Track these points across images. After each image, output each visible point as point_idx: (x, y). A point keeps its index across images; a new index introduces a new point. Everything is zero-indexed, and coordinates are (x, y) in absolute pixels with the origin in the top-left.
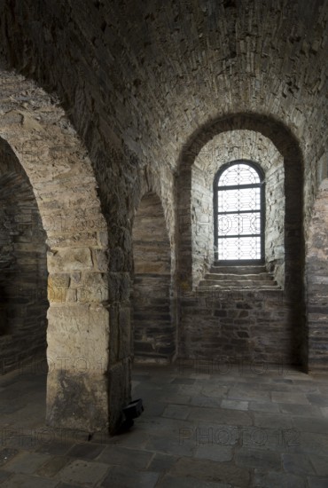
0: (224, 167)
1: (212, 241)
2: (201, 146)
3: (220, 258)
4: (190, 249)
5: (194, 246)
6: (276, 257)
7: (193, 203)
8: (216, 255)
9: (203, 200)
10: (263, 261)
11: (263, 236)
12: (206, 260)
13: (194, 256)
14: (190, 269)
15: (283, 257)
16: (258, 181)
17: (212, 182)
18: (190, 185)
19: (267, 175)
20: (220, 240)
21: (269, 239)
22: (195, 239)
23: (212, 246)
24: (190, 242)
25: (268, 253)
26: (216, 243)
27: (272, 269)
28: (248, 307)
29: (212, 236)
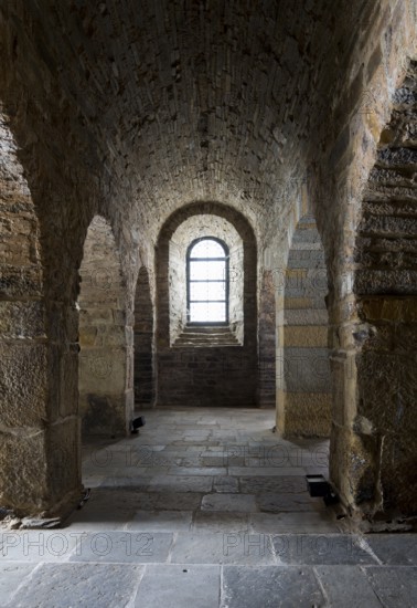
0: (196, 241)
1: (186, 305)
2: (177, 225)
3: (192, 320)
4: (168, 312)
5: (171, 309)
6: (238, 319)
7: (171, 273)
8: (188, 317)
9: (178, 270)
10: (227, 323)
11: (227, 302)
12: (180, 321)
13: (171, 317)
14: (168, 328)
15: (242, 319)
16: (223, 255)
17: (185, 254)
18: (168, 257)
19: (231, 251)
20: (191, 304)
21: (232, 305)
22: (171, 303)
23: (185, 309)
24: (167, 306)
25: (231, 316)
26: (188, 307)
27: (234, 329)
28: (216, 360)
29: (185, 301)
